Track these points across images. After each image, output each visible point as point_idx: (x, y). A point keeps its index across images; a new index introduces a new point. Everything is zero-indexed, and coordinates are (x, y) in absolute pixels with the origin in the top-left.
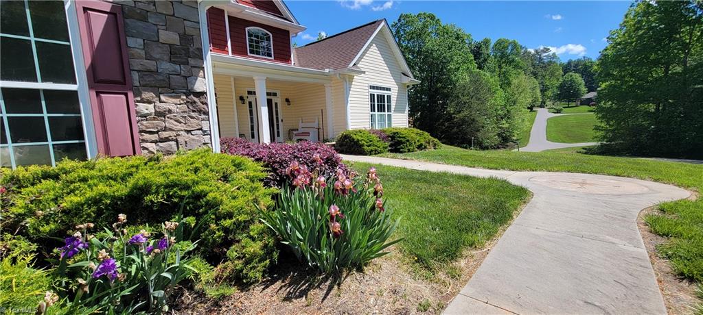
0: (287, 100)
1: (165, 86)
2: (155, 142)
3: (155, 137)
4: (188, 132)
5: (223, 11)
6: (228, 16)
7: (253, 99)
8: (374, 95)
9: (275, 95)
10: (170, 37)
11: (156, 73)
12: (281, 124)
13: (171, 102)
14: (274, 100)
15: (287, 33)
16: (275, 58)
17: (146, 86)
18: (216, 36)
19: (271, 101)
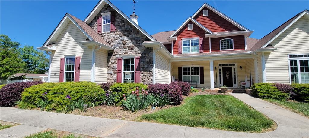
0: (241, 67)
1: (145, 70)
2: (143, 81)
3: (143, 80)
4: (149, 80)
5: (209, 38)
6: (211, 39)
7: (221, 68)
8: (296, 62)
9: (234, 65)
10: (147, 60)
11: (144, 68)
12: (236, 78)
13: (146, 73)
14: (233, 67)
15: (244, 36)
16: (234, 49)
17: (142, 71)
18: (205, 47)
19: (231, 68)
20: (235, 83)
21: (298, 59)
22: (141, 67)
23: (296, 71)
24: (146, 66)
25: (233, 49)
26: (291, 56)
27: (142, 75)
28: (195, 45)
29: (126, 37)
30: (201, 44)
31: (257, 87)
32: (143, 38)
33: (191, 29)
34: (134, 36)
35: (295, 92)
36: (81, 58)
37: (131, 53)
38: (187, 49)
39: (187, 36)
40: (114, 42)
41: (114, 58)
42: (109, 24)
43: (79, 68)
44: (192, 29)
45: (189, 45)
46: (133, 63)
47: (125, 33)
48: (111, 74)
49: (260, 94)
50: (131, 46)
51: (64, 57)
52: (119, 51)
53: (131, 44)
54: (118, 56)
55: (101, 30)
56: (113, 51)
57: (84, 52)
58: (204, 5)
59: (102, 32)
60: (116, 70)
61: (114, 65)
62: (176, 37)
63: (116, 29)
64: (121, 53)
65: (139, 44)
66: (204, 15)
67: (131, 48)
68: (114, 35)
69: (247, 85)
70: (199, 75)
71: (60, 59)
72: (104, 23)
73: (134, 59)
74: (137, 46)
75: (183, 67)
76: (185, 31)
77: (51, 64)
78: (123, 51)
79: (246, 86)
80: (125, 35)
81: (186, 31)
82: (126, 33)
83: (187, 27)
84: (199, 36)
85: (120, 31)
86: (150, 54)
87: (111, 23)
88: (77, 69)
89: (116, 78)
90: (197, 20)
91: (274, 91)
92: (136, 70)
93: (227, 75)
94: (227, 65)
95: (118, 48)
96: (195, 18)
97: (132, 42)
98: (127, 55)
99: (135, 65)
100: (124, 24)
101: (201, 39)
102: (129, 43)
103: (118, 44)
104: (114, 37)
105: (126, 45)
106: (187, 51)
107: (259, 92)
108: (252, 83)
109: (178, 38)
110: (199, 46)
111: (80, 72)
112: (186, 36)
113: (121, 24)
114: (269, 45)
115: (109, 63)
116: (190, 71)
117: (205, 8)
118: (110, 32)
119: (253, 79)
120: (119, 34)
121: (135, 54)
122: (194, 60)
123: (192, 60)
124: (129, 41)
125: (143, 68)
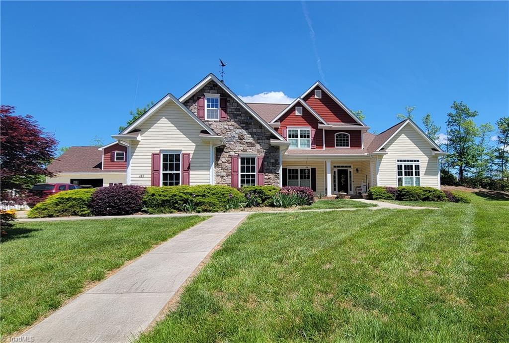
0: (357, 170)
1: (270, 172)
3: (267, 184)
4: (274, 183)
5: (322, 129)
6: (325, 130)
7: (336, 170)
8: (401, 166)
9: (350, 167)
10: (273, 161)
11: (269, 169)
12: (352, 183)
13: (272, 176)
14: (349, 170)
15: (360, 131)
16: (351, 147)
17: (266, 172)
18: (317, 142)
19: (347, 170)
20: (351, 190)
21: (403, 164)
22: (265, 168)
23: (402, 175)
24: (271, 167)
25: (349, 147)
26: (398, 161)
27: (267, 177)
28: (305, 137)
29: (243, 131)
30: (313, 137)
31: (372, 190)
32: (267, 134)
33: (300, 115)
34: (254, 130)
35: (398, 194)
36: (191, 155)
37: (251, 150)
38: (295, 142)
39: (295, 123)
40: (226, 135)
41: (227, 155)
42: (216, 109)
43: (189, 168)
44: (302, 115)
45: (297, 137)
46: (253, 163)
47: (242, 125)
48: (222, 177)
49: (374, 196)
50: (251, 143)
51: (158, 152)
52: (234, 147)
53: (251, 140)
54: (232, 153)
55: (204, 115)
56: (224, 146)
57: (196, 148)
58: (317, 83)
59: (206, 119)
60: (230, 171)
61: (227, 164)
62: (279, 123)
63: (228, 117)
64: (237, 150)
65: (261, 141)
66: (316, 97)
67: (250, 145)
68: (225, 125)
69: (364, 189)
70: (310, 180)
71: (151, 154)
72: (208, 106)
73: (255, 158)
74: (259, 143)
75: (289, 168)
76: (291, 116)
77: (131, 160)
78: (241, 147)
79: (361, 192)
80: (243, 128)
81: (293, 117)
82: (244, 125)
83: (295, 110)
84: (310, 125)
85: (235, 122)
86: (276, 154)
87: (219, 109)
88: (186, 169)
89: (230, 181)
90: (307, 102)
91: (384, 193)
92: (259, 172)
93: (343, 180)
94: (342, 167)
95: (233, 143)
96: (305, 99)
97: (252, 137)
98: (246, 153)
99: (257, 166)
100: (240, 113)
101: (313, 129)
102: (249, 138)
103: (232, 138)
104: (225, 128)
105: (244, 140)
106: (294, 144)
107: (373, 194)
108: (368, 187)
109: (282, 125)
110: (310, 139)
111: (191, 173)
112: (293, 123)
113: (236, 113)
114: (382, 149)
115: (219, 162)
116: (298, 173)
117: (318, 88)
118: (218, 120)
119: (369, 182)
120: (233, 126)
121: (257, 152)
122: (309, 160)
123: (306, 160)
124: (249, 135)
125: (267, 169)
